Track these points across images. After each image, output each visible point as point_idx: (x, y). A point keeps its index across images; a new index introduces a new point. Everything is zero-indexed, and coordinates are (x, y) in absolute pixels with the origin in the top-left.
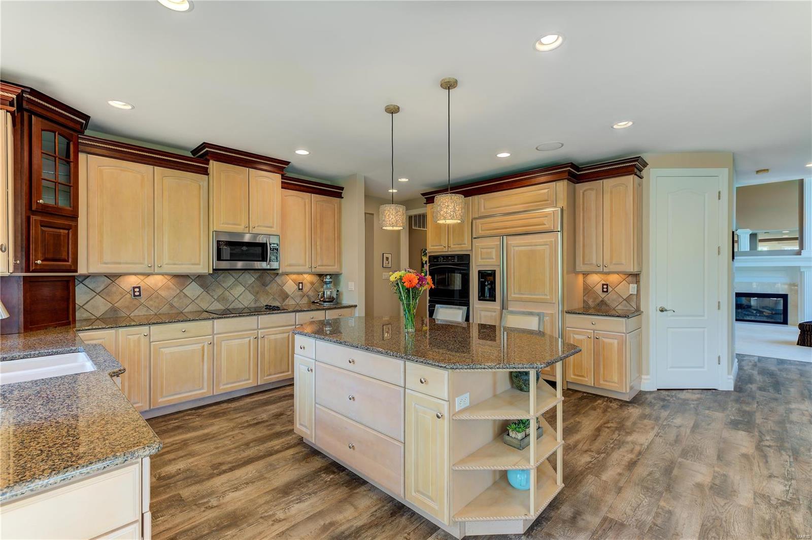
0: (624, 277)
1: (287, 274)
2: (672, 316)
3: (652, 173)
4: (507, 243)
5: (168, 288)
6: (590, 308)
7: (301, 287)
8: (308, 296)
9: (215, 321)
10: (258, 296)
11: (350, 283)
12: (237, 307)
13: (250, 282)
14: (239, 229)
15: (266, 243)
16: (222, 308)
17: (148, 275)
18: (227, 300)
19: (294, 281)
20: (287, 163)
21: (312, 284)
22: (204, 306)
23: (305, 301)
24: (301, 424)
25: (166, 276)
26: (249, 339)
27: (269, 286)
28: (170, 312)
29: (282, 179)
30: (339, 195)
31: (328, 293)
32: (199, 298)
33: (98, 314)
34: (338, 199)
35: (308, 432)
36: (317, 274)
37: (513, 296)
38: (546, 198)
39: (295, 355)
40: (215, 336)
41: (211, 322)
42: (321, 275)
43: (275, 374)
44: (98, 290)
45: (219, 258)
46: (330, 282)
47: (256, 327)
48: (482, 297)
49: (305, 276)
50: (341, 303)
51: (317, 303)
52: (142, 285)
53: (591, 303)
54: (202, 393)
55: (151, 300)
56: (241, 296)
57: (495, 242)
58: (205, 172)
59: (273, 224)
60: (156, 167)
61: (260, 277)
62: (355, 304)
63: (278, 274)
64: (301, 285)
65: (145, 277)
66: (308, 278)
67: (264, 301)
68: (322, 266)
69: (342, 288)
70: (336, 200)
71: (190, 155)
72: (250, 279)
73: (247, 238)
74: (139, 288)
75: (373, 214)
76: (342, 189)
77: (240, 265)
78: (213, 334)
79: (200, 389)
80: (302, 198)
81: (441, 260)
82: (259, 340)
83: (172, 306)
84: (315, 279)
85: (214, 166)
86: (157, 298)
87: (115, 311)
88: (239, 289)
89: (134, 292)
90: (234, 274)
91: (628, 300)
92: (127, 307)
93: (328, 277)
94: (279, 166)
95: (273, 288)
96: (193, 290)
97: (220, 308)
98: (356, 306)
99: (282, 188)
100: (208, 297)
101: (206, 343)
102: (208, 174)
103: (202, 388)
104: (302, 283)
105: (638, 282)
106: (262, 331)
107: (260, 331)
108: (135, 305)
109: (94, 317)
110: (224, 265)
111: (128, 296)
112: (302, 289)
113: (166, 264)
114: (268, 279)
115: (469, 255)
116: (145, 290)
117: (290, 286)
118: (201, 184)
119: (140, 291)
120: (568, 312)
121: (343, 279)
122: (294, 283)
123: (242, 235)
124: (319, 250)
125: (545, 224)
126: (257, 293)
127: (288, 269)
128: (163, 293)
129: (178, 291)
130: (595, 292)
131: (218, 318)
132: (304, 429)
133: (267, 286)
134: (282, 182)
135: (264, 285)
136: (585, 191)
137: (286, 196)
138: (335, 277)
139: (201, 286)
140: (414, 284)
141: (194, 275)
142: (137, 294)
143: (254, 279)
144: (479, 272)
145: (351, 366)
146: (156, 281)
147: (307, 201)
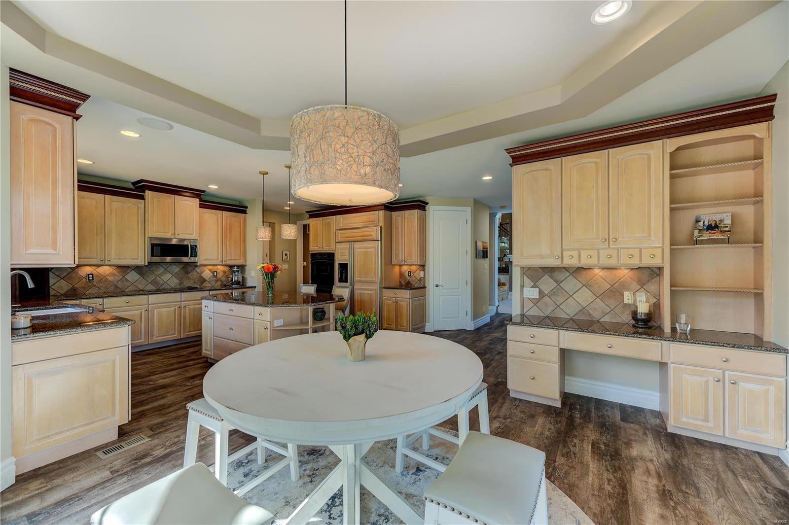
0: (418, 267)
1: (205, 266)
2: (442, 289)
3: (430, 208)
4: (353, 247)
5: (113, 275)
6: (402, 286)
7: (215, 275)
8: (221, 281)
9: (150, 296)
10: (182, 280)
11: (252, 271)
12: (166, 288)
14: (168, 236)
15: (188, 245)
16: (154, 288)
17: (99, 266)
18: (158, 283)
19: (210, 270)
20: (204, 191)
21: (224, 272)
22: (141, 287)
23: (219, 283)
24: (206, 350)
25: (112, 267)
26: (174, 308)
27: (191, 273)
28: (116, 291)
29: (200, 201)
30: (245, 212)
31: (235, 278)
32: (137, 282)
33: (62, 292)
34: (243, 215)
35: (210, 353)
36: (228, 266)
37: (357, 279)
38: (374, 220)
39: (202, 312)
40: (150, 306)
41: (147, 296)
42: (231, 267)
43: (194, 331)
44: (62, 276)
45: (152, 255)
46: (238, 271)
47: (180, 300)
48: (341, 280)
49: (219, 267)
50: (246, 285)
51: (228, 285)
52: (94, 273)
53: (403, 283)
54: (141, 342)
55: (101, 283)
57: (347, 245)
58: (142, 198)
59: (193, 231)
60: (106, 196)
61: (183, 267)
62: (254, 285)
63: (197, 266)
64: (215, 273)
65: (96, 267)
66: (221, 268)
67: (187, 284)
68: (231, 260)
69: (247, 275)
70: (242, 215)
71: (132, 187)
72: (176, 269)
73: (174, 242)
74: (92, 274)
75: (274, 223)
76: (247, 207)
77: (168, 259)
78: (148, 304)
79: (139, 340)
80: (216, 214)
81: (318, 257)
82: (182, 309)
83: (117, 287)
84: (226, 269)
85: (148, 194)
86: (106, 281)
87: (75, 290)
88: (168, 276)
89: (89, 277)
90: (164, 266)
91: (420, 280)
92: (84, 288)
93: (236, 267)
94: (197, 193)
95: (194, 275)
96: (133, 276)
98: (255, 287)
99: (200, 207)
100: (144, 281)
101: (143, 310)
102: (144, 199)
103: (141, 339)
104: (216, 272)
105: (424, 270)
106: (184, 303)
107: (182, 303)
108: (89, 286)
109: (59, 294)
110: (156, 259)
111: (84, 280)
113: (114, 259)
114: (190, 269)
115: (334, 253)
116: (96, 276)
117: (207, 274)
118: (139, 205)
119: (93, 277)
120: (384, 288)
121: (247, 268)
123: (170, 239)
124: (229, 249)
125: (372, 236)
126: (182, 278)
127: (205, 262)
128: (110, 278)
129: (121, 277)
130: (405, 276)
131: (152, 294)
132: (207, 352)
133: (189, 273)
134: (200, 204)
135: (187, 273)
136: (396, 216)
137: (203, 213)
138: (242, 268)
139: (139, 273)
140: (271, 271)
141: (133, 266)
142: (91, 278)
143: (179, 269)
144: (339, 264)
145: (231, 313)
146: (105, 270)
147: (219, 216)
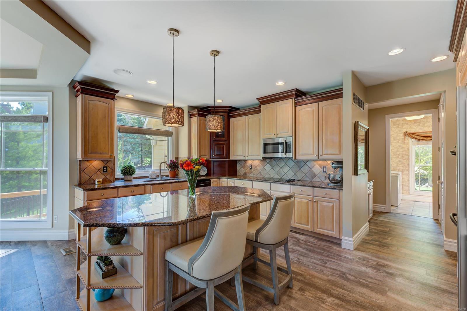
13: (292, 165)
56: (288, 172)
97: (277, 178)
112: (326, 171)
122: (320, 167)
